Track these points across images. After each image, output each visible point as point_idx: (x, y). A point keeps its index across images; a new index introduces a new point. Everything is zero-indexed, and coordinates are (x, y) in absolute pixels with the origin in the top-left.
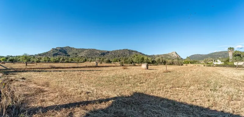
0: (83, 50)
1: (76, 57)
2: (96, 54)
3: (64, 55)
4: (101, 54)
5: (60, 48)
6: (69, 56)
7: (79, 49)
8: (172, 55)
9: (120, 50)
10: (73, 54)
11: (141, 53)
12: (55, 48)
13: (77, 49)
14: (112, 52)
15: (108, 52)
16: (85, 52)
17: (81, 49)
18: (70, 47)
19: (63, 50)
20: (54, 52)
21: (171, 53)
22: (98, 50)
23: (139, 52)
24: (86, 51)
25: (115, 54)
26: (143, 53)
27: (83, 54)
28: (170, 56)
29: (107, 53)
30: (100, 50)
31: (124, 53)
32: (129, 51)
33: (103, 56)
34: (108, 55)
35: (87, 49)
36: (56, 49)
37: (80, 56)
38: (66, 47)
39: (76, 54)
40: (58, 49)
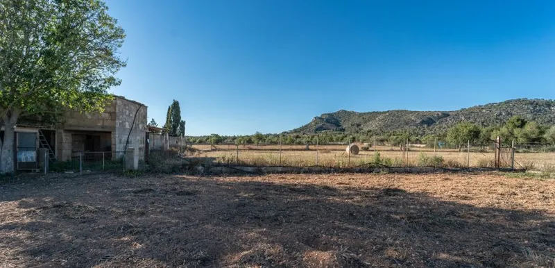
0: (374, 115)
1: (357, 132)
2: (407, 124)
3: (333, 130)
4: (423, 122)
5: (329, 114)
6: (344, 130)
7: (365, 114)
9: (490, 107)
10: (352, 125)
12: (319, 116)
13: (361, 115)
14: (457, 114)
15: (446, 115)
16: (377, 119)
17: (368, 113)
18: (346, 112)
19: (333, 119)
20: (316, 124)
22: (412, 112)
24: (381, 117)
27: (373, 125)
29: (440, 118)
31: (509, 114)
32: (531, 103)
33: (429, 126)
34: (444, 125)
35: (385, 113)
36: (320, 118)
37: (366, 129)
38: (339, 112)
39: (359, 125)
40: (324, 117)
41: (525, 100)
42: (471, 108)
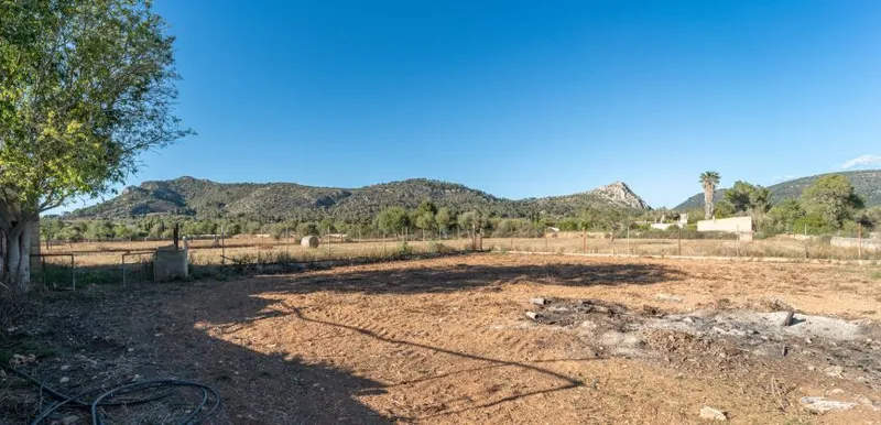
0: (247, 188)
1: (220, 217)
2: (298, 204)
3: (173, 213)
4: (320, 203)
5: (158, 183)
6: (194, 212)
7: (230, 186)
8: (612, 195)
9: (393, 185)
10: (208, 204)
11: (479, 193)
12: (138, 185)
13: (222, 187)
14: (361, 192)
15: (347, 193)
16: (253, 195)
17: (237, 185)
18: (194, 180)
19: (170, 191)
20: (133, 199)
21: (604, 189)
22: (303, 188)
23: (472, 191)
24: (258, 192)
25: (376, 202)
26: (488, 192)
27: (246, 205)
28: (601, 201)
29: (339, 197)
30: (313, 188)
31: (411, 195)
32: (430, 184)
33: (327, 208)
34: (345, 207)
35: (264, 186)
36: (140, 189)
37: (234, 212)
38: (180, 181)
39: (221, 205)
40: (149, 188)
41: (423, 180)
42: (374, 187)
